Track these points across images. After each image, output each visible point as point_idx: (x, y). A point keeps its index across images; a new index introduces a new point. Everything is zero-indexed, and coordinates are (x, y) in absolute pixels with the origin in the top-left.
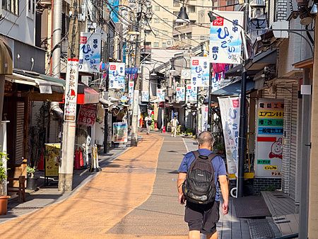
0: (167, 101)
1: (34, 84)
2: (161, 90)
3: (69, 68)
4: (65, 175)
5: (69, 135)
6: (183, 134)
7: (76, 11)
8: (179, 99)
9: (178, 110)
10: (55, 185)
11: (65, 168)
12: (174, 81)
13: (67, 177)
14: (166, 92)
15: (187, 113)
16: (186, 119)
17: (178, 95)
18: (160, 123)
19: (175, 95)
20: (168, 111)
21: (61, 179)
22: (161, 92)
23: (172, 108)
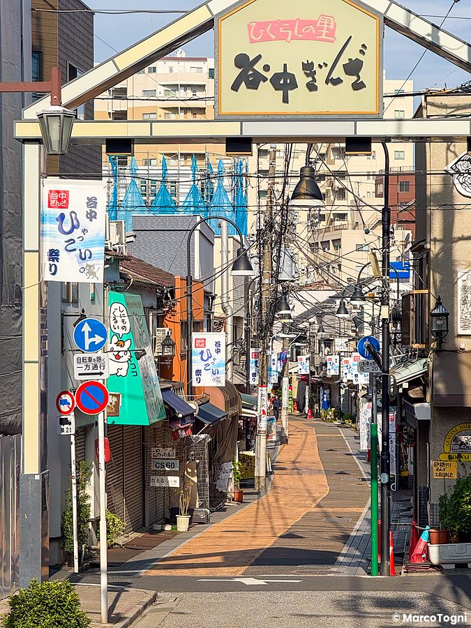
0: (312, 373)
1: (255, 416)
2: (304, 358)
3: (260, 392)
4: (259, 477)
5: (262, 446)
6: (337, 422)
7: (264, 348)
8: (332, 372)
9: (329, 387)
10: (252, 486)
11: (259, 471)
12: (323, 345)
13: (261, 479)
14: (311, 360)
15: (343, 392)
16: (342, 399)
17: (329, 366)
18: (301, 403)
19: (326, 365)
20: (315, 388)
21: (256, 481)
22: (304, 360)
23: (321, 384)
